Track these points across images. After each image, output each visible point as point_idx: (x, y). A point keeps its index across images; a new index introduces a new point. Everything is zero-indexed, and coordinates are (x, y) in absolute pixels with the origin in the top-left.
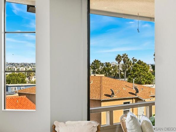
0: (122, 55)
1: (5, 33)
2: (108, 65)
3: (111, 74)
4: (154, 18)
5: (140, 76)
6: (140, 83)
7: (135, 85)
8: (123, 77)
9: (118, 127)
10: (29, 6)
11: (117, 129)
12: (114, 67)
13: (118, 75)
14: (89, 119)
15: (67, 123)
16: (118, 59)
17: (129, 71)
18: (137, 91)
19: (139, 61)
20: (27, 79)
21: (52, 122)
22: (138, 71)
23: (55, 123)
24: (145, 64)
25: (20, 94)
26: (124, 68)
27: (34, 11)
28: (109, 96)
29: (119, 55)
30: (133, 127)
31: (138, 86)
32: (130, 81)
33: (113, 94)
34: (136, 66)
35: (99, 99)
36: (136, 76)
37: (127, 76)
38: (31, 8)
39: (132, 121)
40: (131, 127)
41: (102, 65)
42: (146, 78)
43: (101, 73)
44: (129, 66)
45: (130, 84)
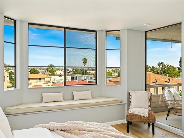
0: (161, 63)
1: (106, 49)
2: (153, 67)
3: (155, 72)
4: (181, 41)
5: (171, 73)
6: (171, 77)
7: (168, 77)
8: (161, 74)
9: (161, 96)
10: (116, 37)
11: (160, 97)
12: (157, 69)
13: (159, 73)
14: (146, 90)
15: (136, 91)
16: (159, 64)
17: (165, 71)
18: (170, 81)
19: (170, 65)
20: (113, 74)
21: (128, 90)
22: (170, 70)
23: (130, 91)
24: (174, 67)
25: (110, 81)
26: (162, 69)
27: (119, 40)
28: (155, 83)
29: (159, 63)
30: (169, 96)
31: (170, 78)
32: (166, 75)
33: (156, 82)
34: (169, 68)
35: (149, 84)
36: (169, 73)
37: (164, 73)
38: (118, 38)
39: (168, 93)
40: (168, 95)
41: (150, 68)
42: (174, 75)
43: (150, 72)
44: (165, 68)
45: (166, 77)
